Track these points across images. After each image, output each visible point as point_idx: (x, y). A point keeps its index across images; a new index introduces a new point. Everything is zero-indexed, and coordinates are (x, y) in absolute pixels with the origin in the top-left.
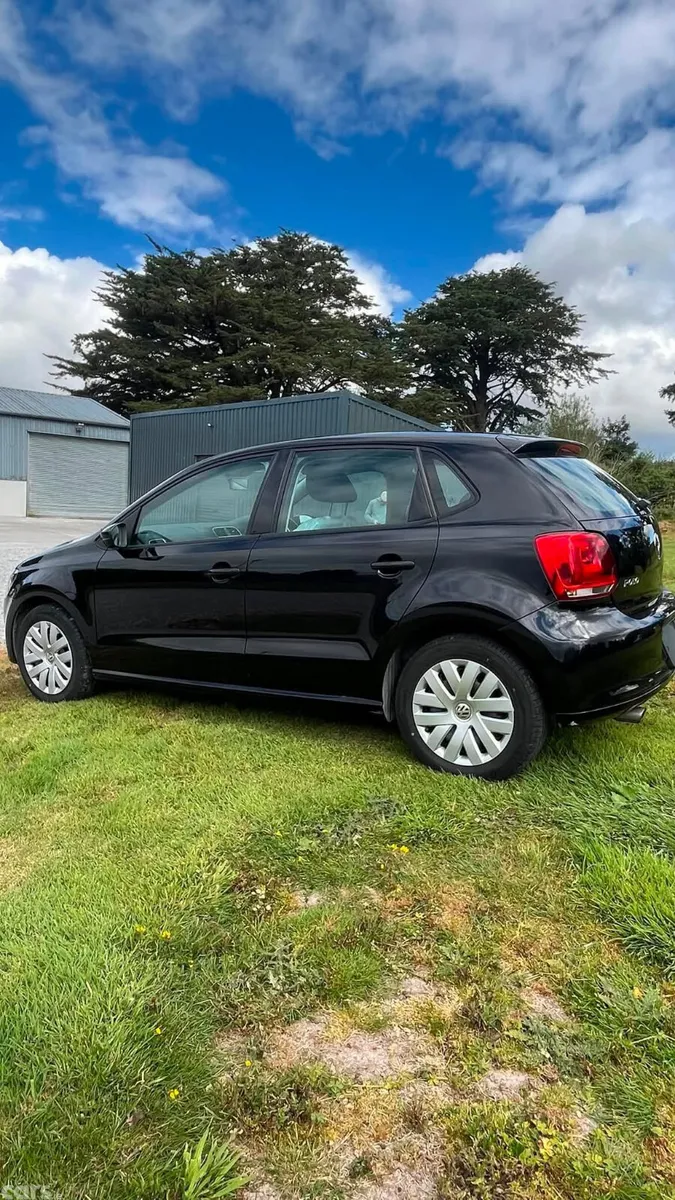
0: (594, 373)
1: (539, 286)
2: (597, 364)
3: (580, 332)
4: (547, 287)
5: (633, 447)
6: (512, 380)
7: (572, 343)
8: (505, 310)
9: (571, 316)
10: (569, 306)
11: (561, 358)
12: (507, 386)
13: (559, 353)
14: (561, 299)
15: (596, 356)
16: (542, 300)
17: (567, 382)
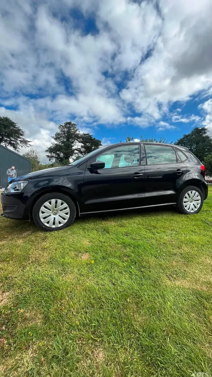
0: (28, 145)
1: (13, 123)
2: (29, 143)
3: (24, 136)
4: (15, 124)
5: (39, 162)
6: (8, 144)
7: (23, 138)
8: (5, 127)
9: (22, 131)
10: (21, 129)
11: (20, 141)
12: (6, 145)
13: (19, 139)
14: (19, 127)
15: (29, 142)
16: (14, 126)
17: (22, 147)
